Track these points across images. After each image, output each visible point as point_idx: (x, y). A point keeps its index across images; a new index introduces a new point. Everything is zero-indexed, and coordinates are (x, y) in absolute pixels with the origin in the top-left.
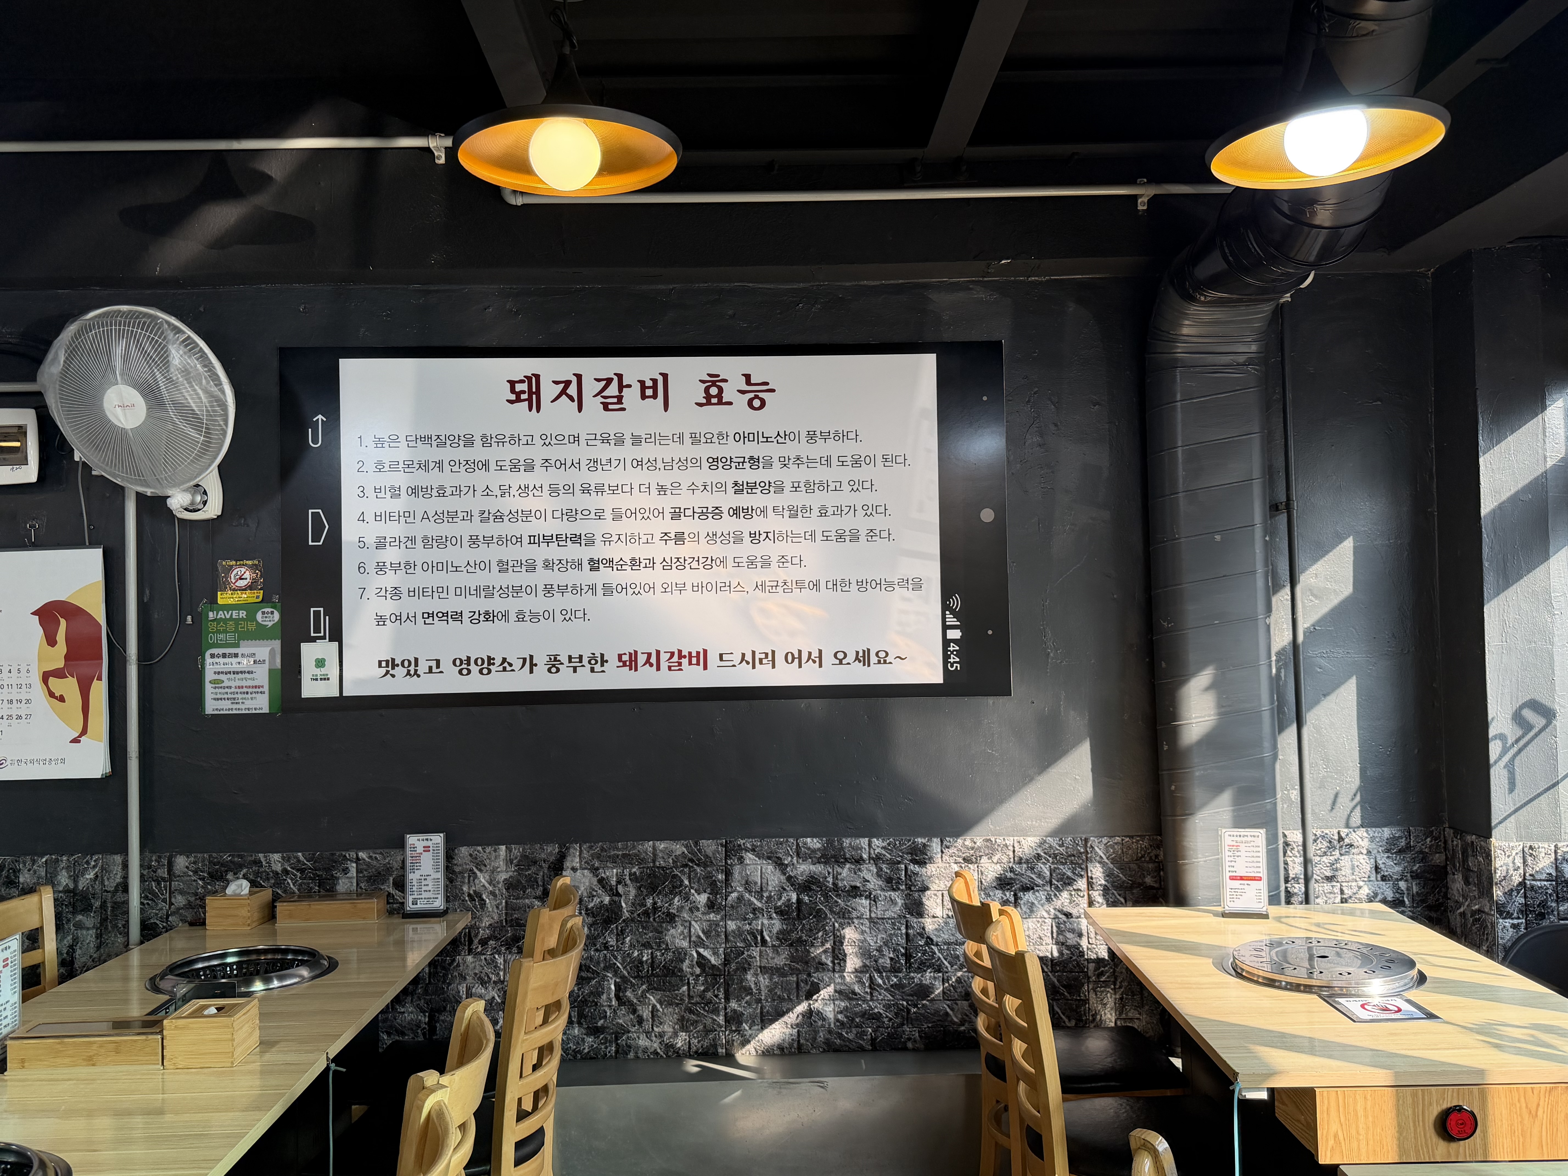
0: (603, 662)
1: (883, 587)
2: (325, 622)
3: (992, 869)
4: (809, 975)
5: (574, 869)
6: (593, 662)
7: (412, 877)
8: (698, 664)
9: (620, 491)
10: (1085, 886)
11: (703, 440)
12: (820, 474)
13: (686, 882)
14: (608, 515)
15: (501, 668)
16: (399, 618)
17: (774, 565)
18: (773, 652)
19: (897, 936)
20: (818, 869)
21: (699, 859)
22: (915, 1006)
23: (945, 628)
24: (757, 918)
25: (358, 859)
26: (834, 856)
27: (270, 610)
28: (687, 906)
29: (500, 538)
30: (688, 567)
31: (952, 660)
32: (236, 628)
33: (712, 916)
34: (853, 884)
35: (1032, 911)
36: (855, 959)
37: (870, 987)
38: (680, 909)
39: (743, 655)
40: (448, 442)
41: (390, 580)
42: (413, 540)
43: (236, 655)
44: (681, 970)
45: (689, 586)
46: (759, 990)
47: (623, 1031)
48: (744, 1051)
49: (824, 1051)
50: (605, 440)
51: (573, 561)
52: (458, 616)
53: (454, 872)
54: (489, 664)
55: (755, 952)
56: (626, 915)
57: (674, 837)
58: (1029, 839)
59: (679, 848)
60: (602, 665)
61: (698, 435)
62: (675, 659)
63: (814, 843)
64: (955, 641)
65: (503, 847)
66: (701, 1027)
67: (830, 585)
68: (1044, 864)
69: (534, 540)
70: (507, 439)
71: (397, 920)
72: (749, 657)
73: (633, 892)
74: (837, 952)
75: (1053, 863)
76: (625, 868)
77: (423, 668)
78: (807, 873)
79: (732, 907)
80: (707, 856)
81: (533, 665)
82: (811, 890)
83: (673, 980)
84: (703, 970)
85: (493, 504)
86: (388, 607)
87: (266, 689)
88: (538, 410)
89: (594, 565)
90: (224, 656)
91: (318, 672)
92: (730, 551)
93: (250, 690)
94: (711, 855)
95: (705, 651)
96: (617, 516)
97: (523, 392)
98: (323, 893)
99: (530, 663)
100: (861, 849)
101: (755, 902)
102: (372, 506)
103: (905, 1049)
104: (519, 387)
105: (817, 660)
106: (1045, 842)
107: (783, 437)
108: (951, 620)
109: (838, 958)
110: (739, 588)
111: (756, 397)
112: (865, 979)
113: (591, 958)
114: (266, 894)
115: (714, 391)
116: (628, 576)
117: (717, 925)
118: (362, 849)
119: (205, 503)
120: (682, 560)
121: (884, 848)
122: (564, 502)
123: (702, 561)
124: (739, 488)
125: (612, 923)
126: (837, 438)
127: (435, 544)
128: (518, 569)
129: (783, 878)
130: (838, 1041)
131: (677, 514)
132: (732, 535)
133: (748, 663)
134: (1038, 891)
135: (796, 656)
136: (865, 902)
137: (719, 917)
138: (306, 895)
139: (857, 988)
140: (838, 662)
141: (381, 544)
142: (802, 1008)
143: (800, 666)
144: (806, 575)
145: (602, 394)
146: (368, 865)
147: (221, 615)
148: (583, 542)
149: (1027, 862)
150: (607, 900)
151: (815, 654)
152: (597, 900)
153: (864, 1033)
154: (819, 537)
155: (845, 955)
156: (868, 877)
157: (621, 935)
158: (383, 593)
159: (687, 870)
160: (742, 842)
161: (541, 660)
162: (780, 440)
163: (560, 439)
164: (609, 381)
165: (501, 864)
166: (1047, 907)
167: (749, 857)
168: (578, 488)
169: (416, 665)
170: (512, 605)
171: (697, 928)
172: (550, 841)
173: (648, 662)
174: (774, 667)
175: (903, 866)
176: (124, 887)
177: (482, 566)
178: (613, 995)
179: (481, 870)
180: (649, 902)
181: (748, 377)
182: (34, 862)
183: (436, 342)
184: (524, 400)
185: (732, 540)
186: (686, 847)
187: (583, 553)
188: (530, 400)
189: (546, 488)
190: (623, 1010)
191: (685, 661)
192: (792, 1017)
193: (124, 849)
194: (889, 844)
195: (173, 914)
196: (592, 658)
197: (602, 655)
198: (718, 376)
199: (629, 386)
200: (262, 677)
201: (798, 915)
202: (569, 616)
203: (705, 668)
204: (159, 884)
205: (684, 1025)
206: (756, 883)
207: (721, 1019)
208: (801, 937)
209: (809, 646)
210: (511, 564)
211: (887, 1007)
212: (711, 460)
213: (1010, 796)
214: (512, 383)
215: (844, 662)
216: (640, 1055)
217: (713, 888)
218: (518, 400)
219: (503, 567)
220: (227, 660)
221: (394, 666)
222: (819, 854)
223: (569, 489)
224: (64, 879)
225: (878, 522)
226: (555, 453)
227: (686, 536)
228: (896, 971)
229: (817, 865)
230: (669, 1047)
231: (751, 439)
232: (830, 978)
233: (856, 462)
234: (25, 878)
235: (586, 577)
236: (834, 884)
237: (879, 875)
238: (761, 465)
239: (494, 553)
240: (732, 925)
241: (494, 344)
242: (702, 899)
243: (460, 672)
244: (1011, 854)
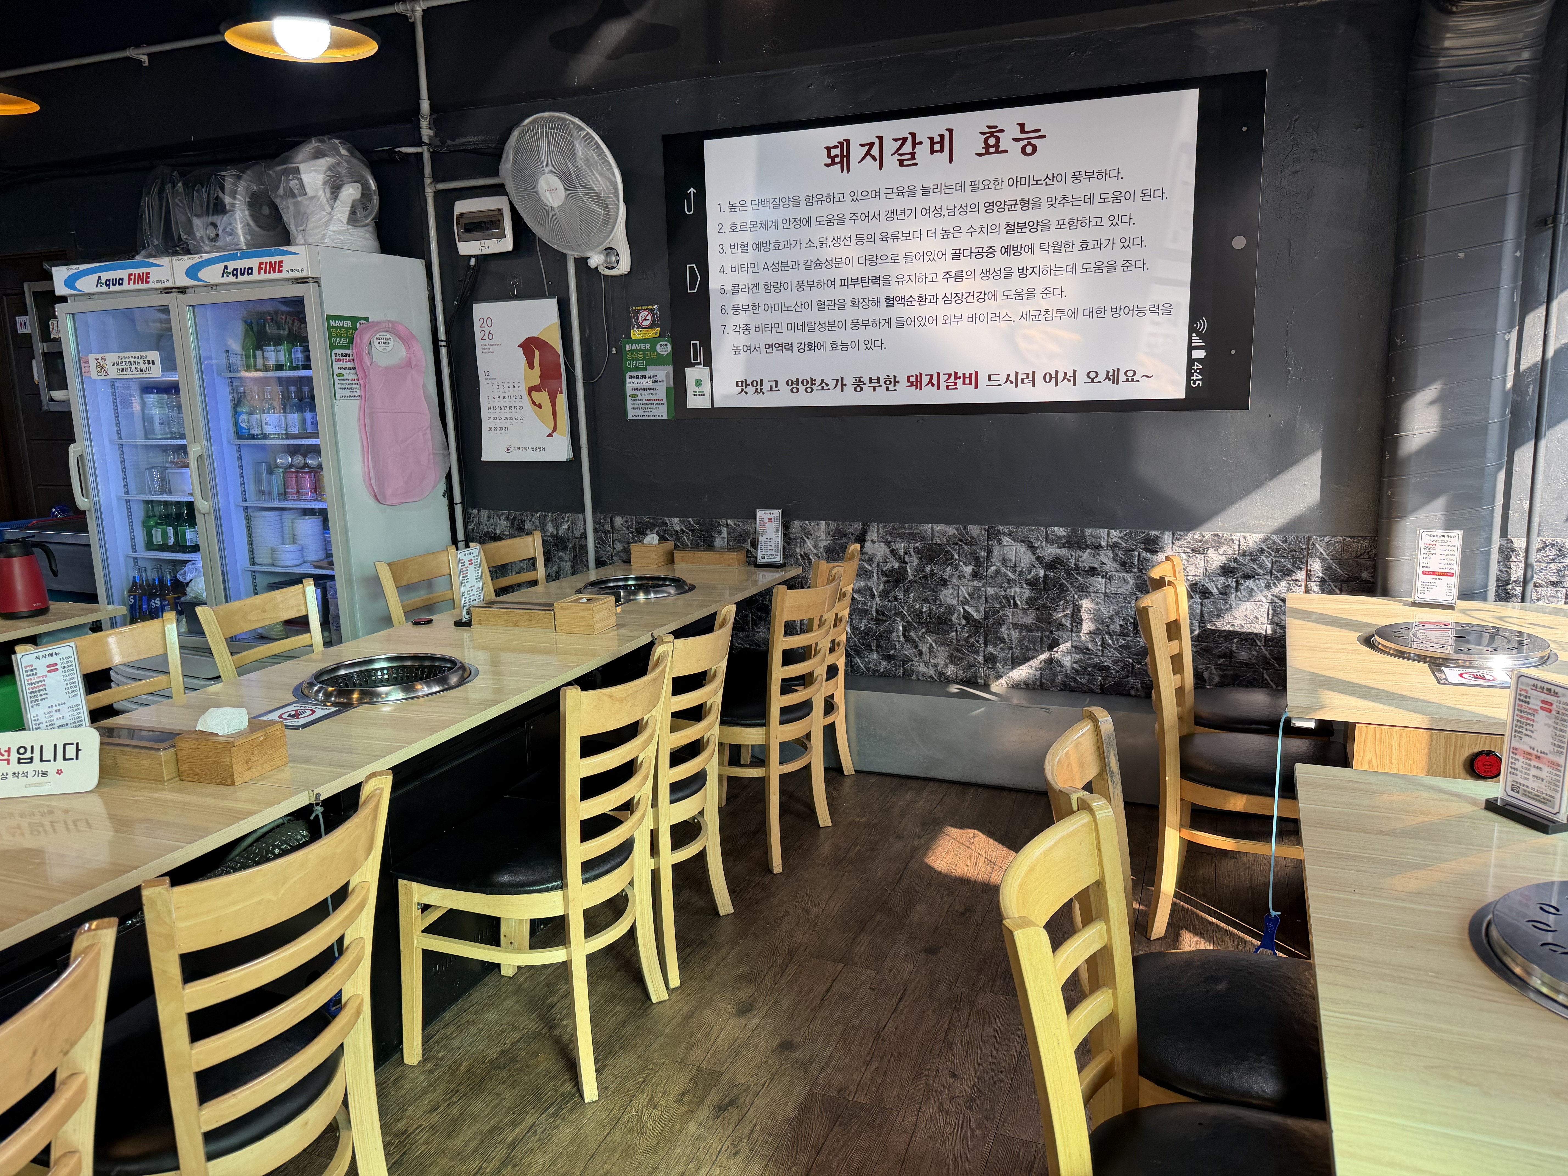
0: (896, 382)
1: (1135, 313)
2: (700, 351)
3: (1216, 559)
4: (1051, 632)
5: (873, 542)
6: (888, 382)
7: (761, 539)
8: (970, 383)
9: (911, 237)
10: (1304, 577)
11: (981, 186)
12: (1084, 211)
13: (956, 556)
14: (901, 258)
15: (820, 388)
16: (749, 348)
17: (1038, 296)
18: (1034, 373)
19: (1127, 608)
20: (1063, 552)
21: (967, 540)
22: (1139, 663)
23: (1191, 348)
24: (1011, 587)
25: (727, 525)
26: (1077, 543)
27: (665, 343)
28: (957, 574)
29: (819, 282)
30: (964, 300)
31: (1195, 378)
32: (644, 357)
33: (975, 583)
34: (1092, 565)
35: (1251, 596)
36: (1090, 624)
37: (1102, 646)
38: (951, 576)
39: (1008, 376)
40: (782, 204)
41: (742, 318)
42: (757, 286)
43: (645, 377)
44: (951, 620)
45: (965, 318)
46: (1011, 640)
47: (906, 660)
48: (997, 683)
49: (1061, 690)
50: (901, 193)
51: (874, 299)
52: (789, 346)
53: (790, 538)
54: (812, 384)
55: (1009, 612)
56: (911, 577)
57: (948, 522)
58: (1254, 535)
59: (951, 530)
60: (895, 385)
61: (977, 183)
62: (952, 379)
63: (1060, 531)
64: (1199, 360)
65: (823, 523)
66: (965, 663)
67: (1087, 313)
68: (1267, 557)
69: (844, 283)
70: (825, 198)
71: (753, 569)
72: (1012, 378)
73: (916, 561)
74: (1075, 617)
75: (1275, 556)
76: (910, 543)
77: (766, 387)
78: (1053, 554)
79: (991, 577)
80: (973, 538)
81: (843, 385)
82: (1056, 568)
83: (945, 627)
84: (968, 622)
85: (814, 254)
86: (741, 340)
87: (665, 401)
88: (848, 171)
89: (890, 302)
90: (637, 377)
91: (697, 389)
92: (1002, 285)
93: (655, 402)
94: (976, 537)
95: (977, 373)
96: (909, 259)
97: (837, 156)
98: (706, 546)
99: (841, 383)
100: (1100, 538)
101: (1010, 574)
102: (730, 260)
103: (1128, 695)
104: (834, 152)
105: (1072, 379)
106: (1269, 538)
107: (1051, 179)
108: (1197, 341)
109: (1076, 622)
110: (1007, 318)
111: (1029, 144)
112: (1098, 639)
113: (885, 606)
114: (670, 545)
115: (992, 141)
116: (916, 311)
117: (979, 590)
118: (730, 518)
119: (618, 262)
120: (960, 295)
121: (1120, 538)
122: (869, 249)
123: (976, 295)
124: (1010, 228)
125: (900, 582)
126: (1100, 177)
127: (773, 289)
128: (833, 307)
129: (1033, 558)
130: (1073, 684)
131: (957, 256)
132: (1002, 271)
133: (1012, 382)
134: (1258, 579)
135: (1054, 376)
136: (1101, 580)
137: (981, 584)
138: (696, 547)
139: (1090, 646)
140: (1090, 380)
141: (735, 291)
142: (1045, 656)
143: (1056, 385)
144: (1066, 304)
145: (900, 152)
146: (734, 529)
147: (634, 347)
148: (882, 283)
149: (1251, 554)
150: (897, 565)
151: (1070, 374)
152: (889, 565)
153: (1095, 680)
154: (1079, 269)
155: (1082, 620)
156: (1105, 560)
157: (907, 591)
158: (738, 329)
159: (957, 547)
160: (1001, 528)
161: (849, 381)
162: (1049, 182)
163: (865, 195)
164: (905, 140)
165: (822, 534)
166: (1265, 593)
167: (1006, 540)
168: (878, 236)
169: (762, 385)
170: (827, 337)
171: (964, 591)
172: (856, 520)
173: (930, 382)
174: (1033, 385)
175: (1137, 553)
176: (584, 535)
177: (805, 305)
178: (901, 634)
179: (808, 538)
180: (928, 569)
181: (1022, 126)
182: (532, 516)
183: (774, 119)
184: (838, 163)
185: (1002, 275)
186: (957, 529)
187: (881, 292)
188: (842, 162)
189: (853, 238)
190: (908, 646)
191: (960, 382)
192: (1036, 662)
193: (582, 511)
194: (1125, 535)
195: (616, 555)
196: (887, 380)
197: (895, 377)
198: (996, 127)
199: (921, 143)
200: (661, 392)
201: (1044, 587)
202: (870, 345)
203: (976, 387)
204: (606, 534)
205: (952, 659)
206: (1011, 560)
207: (981, 659)
208: (1046, 604)
209: (1064, 366)
210: (827, 303)
211: (1115, 662)
212: (987, 205)
213: (1240, 498)
214: (828, 149)
215: (1095, 380)
216: (921, 678)
217: (978, 562)
218: (833, 163)
219: (821, 306)
220: (639, 380)
221: (747, 385)
222: (1064, 541)
223: (871, 238)
224: (550, 528)
225: (1133, 254)
226: (861, 207)
227: (964, 274)
228: (1124, 636)
229: (1063, 549)
230: (941, 674)
231: (1023, 182)
232: (1068, 636)
233: (1117, 198)
234: (528, 526)
235: (883, 312)
236: (1075, 564)
237: (1115, 560)
238: (1031, 206)
239: (814, 295)
240: (991, 591)
241: (816, 116)
242: (968, 570)
243: (792, 390)
244: (1236, 547)
